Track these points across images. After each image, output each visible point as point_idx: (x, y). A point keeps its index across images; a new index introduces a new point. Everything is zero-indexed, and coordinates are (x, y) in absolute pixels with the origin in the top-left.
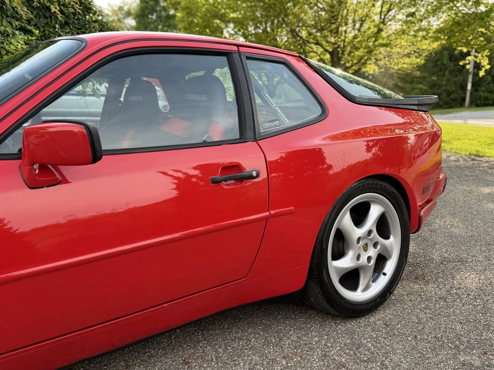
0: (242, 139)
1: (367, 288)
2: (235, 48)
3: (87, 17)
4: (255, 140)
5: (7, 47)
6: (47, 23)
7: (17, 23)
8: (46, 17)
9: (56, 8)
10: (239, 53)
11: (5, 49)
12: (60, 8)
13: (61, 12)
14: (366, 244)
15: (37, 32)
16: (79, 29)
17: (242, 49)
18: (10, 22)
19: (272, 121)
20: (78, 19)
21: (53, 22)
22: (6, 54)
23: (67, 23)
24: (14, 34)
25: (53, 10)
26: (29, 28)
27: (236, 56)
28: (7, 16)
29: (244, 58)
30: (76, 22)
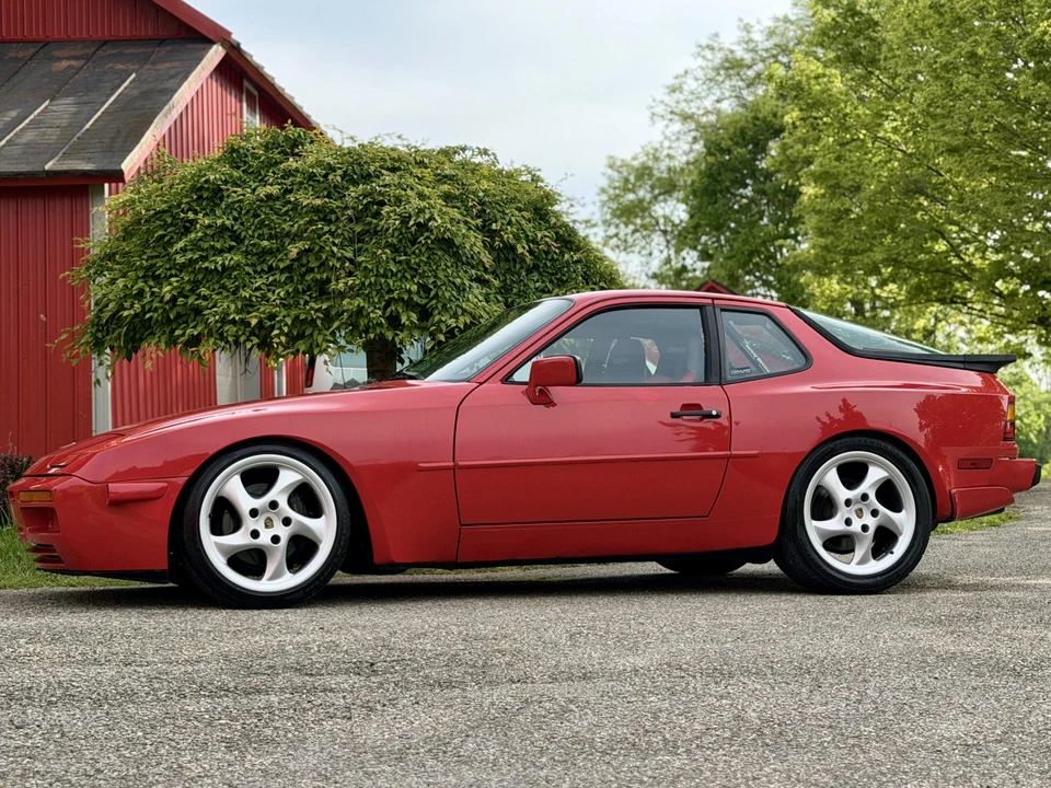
0: (707, 382)
1: (862, 562)
2: (710, 301)
3: (567, 256)
4: (721, 385)
5: (464, 305)
6: (509, 269)
7: (473, 272)
8: (507, 260)
9: (524, 248)
10: (714, 306)
11: (462, 308)
12: (529, 247)
13: (531, 252)
14: (861, 510)
15: (496, 283)
16: (552, 274)
17: (716, 302)
18: (466, 272)
19: (743, 369)
20: (552, 260)
21: (518, 266)
22: (462, 314)
23: (535, 267)
24: (470, 287)
25: (520, 250)
26: (487, 277)
27: (709, 309)
28: (463, 264)
29: (718, 310)
30: (549, 264)
